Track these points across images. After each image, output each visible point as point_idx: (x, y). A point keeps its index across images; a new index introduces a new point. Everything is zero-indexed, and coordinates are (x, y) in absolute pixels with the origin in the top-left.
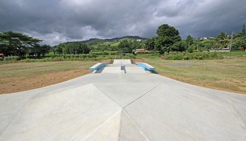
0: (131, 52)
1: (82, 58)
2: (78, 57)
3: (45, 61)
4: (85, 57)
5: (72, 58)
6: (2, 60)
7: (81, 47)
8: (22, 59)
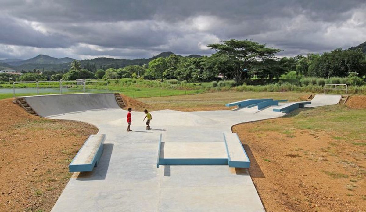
6: (215, 85)
7: (346, 60)
8: (238, 85)
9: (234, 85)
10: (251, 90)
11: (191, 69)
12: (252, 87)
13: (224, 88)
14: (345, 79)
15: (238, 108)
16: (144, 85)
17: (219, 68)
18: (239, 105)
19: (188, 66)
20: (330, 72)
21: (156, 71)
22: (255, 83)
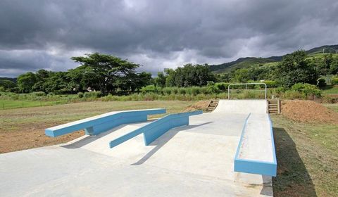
0: (313, 82)
1: (192, 96)
2: (184, 92)
3: (130, 99)
4: (198, 92)
5: (172, 94)
6: (81, 96)
7: (197, 73)
8: (104, 96)
9: (99, 96)
10: (116, 100)
11: (58, 82)
12: (117, 97)
13: (89, 99)
14: (204, 88)
15: (86, 136)
16: (9, 97)
17: (86, 81)
18: (87, 129)
19: (55, 79)
20: (186, 82)
21: (25, 85)
22: (120, 94)
